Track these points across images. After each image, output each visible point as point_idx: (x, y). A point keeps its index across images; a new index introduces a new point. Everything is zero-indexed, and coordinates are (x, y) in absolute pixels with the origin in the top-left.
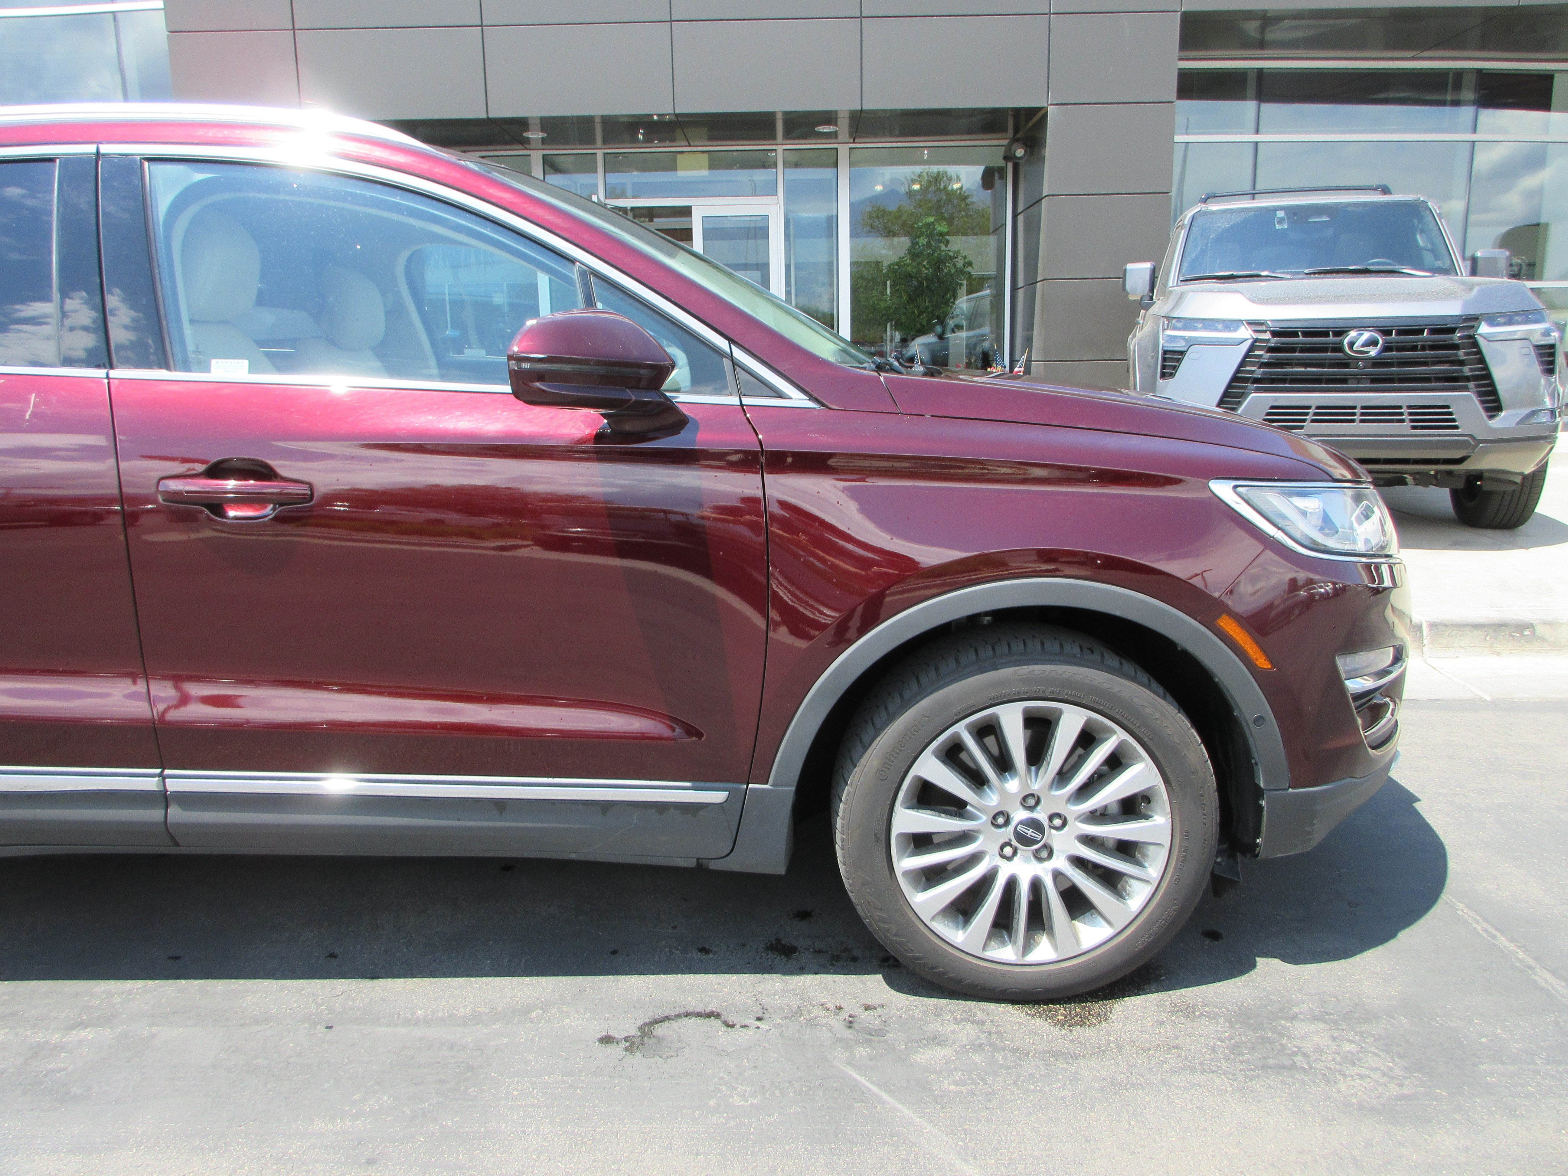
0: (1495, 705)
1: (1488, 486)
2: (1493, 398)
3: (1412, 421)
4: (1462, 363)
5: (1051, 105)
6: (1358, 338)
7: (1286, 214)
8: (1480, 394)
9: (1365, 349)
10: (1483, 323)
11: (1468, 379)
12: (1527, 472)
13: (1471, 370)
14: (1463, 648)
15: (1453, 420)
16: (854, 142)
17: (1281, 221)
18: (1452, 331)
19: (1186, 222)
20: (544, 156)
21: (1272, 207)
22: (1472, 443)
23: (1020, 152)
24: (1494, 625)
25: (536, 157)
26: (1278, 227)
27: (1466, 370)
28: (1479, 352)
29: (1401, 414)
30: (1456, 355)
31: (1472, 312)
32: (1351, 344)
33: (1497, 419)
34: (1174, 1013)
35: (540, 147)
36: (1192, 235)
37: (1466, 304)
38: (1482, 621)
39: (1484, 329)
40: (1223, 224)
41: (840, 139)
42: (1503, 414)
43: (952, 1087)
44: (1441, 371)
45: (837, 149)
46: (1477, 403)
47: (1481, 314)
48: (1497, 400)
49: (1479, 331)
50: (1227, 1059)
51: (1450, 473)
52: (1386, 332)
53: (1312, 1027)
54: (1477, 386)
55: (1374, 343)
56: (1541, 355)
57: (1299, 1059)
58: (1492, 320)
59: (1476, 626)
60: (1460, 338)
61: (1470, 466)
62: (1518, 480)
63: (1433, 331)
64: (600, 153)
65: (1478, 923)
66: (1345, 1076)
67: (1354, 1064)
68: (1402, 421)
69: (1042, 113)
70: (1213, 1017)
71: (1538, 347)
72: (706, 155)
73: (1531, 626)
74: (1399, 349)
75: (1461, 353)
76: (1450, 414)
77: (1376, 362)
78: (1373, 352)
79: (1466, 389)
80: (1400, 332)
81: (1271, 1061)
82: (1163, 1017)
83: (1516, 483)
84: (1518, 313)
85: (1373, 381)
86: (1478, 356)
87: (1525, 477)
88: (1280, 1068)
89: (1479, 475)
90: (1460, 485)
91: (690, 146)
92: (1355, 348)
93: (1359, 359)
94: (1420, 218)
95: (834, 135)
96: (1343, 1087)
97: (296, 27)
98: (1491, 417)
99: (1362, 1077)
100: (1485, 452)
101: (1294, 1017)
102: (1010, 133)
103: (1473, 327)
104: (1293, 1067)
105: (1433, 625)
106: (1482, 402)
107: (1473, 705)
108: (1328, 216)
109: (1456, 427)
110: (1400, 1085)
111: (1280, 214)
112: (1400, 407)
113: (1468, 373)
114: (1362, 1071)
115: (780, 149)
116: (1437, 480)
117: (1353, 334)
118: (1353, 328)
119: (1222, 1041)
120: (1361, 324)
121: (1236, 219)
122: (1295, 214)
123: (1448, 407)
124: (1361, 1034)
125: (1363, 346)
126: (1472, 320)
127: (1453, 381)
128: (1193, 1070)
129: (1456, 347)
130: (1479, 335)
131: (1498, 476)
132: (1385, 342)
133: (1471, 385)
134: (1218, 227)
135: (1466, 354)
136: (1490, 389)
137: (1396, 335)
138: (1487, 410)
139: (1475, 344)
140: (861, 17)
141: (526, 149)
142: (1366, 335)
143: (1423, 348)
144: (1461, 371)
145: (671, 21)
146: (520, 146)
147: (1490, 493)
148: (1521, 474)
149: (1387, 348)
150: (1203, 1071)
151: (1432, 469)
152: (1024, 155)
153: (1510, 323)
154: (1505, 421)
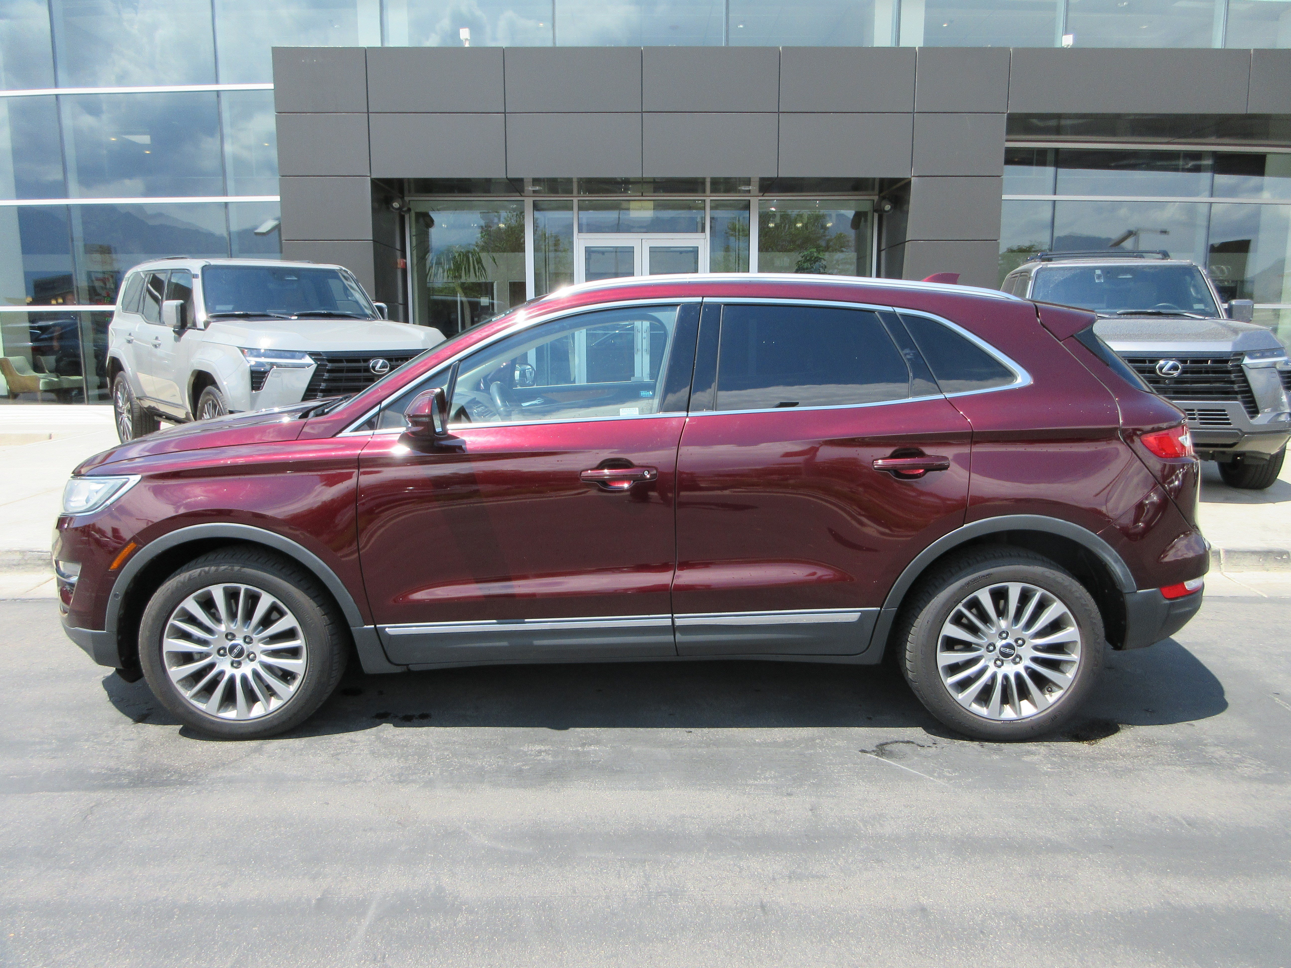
0: (1271, 600)
1: (1248, 462)
2: (1252, 405)
3: (1201, 419)
4: (1233, 382)
5: (914, 176)
6: (1166, 365)
7: (1102, 272)
8: (1245, 403)
9: (1170, 372)
10: (1246, 357)
11: (1237, 393)
12: (1272, 454)
13: (1239, 387)
14: (1246, 566)
15: (1228, 419)
16: (763, 196)
17: (1099, 277)
18: (1226, 361)
19: (1032, 275)
20: (534, 201)
21: (1092, 267)
22: (1240, 435)
23: (888, 207)
24: (1264, 552)
25: (529, 202)
26: (1097, 281)
27: (1236, 387)
28: (1244, 376)
29: (1194, 414)
30: (1229, 377)
31: (1239, 349)
32: (1161, 368)
33: (1256, 419)
34: (1144, 743)
35: (532, 194)
36: (1037, 284)
37: (1235, 344)
38: (1257, 549)
39: (1247, 361)
40: (1058, 278)
41: (752, 194)
42: (1259, 415)
43: (1049, 770)
44: (1219, 388)
45: (749, 201)
46: (1243, 408)
47: (1244, 351)
48: (1256, 406)
49: (1244, 362)
50: (1179, 760)
51: (1224, 453)
52: (1184, 361)
53: (1216, 749)
54: (1243, 397)
55: (1175, 368)
56: (1283, 377)
57: (1214, 761)
58: (1252, 355)
59: (1254, 553)
60: (1232, 366)
61: (1237, 449)
62: (1268, 458)
63: (1214, 362)
64: (575, 200)
65: (1288, 706)
66: (1238, 767)
67: (1241, 763)
68: (1194, 419)
69: (906, 181)
70: (1166, 744)
71: (1281, 372)
72: (652, 202)
73: (1287, 553)
74: (1192, 372)
75: (1232, 376)
76: (1226, 415)
77: (1178, 381)
78: (1176, 374)
79: (1236, 399)
80: (1193, 362)
81: (1200, 761)
82: (1139, 744)
83: (1266, 460)
84: (1267, 350)
85: (1176, 392)
86: (1243, 378)
87: (1272, 456)
88: (1206, 764)
89: (1243, 454)
90: (1229, 460)
91: (642, 196)
92: (1164, 370)
93: (1166, 378)
94: (1193, 277)
95: (749, 191)
96: (1239, 770)
97: (370, 110)
98: (1252, 418)
99: (1246, 767)
100: (1248, 440)
101: (1205, 745)
102: (877, 191)
103: (1239, 359)
104: (1211, 763)
105: (1227, 552)
106: (1246, 408)
107: (1257, 600)
108: (1131, 274)
109: (1229, 424)
110: (1267, 770)
111: (1098, 272)
112: (1193, 410)
113: (1237, 389)
114: (1246, 765)
115: (708, 200)
116: (1213, 457)
117: (1162, 362)
118: (1162, 358)
119: (1173, 753)
120: (1167, 356)
121: (1068, 274)
122: (1108, 272)
123: (1224, 411)
124: (1241, 751)
125: (1170, 369)
126: (1239, 355)
127: (1227, 394)
128: (1163, 764)
129: (1229, 372)
130: (1244, 364)
131: (1256, 456)
132: (1183, 368)
133: (1239, 396)
134: (1056, 280)
135: (1236, 377)
136: (1251, 399)
137: (1190, 363)
138: (1249, 413)
139: (1241, 371)
140: (779, 112)
141: (522, 196)
142: (1171, 363)
143: (1207, 372)
144: (1233, 388)
145: (642, 112)
146: (518, 194)
147: (1249, 466)
148: (1270, 454)
149: (1184, 372)
150: (1169, 765)
151: (1211, 450)
152: (891, 209)
153: (1262, 357)
154: (1261, 419)
